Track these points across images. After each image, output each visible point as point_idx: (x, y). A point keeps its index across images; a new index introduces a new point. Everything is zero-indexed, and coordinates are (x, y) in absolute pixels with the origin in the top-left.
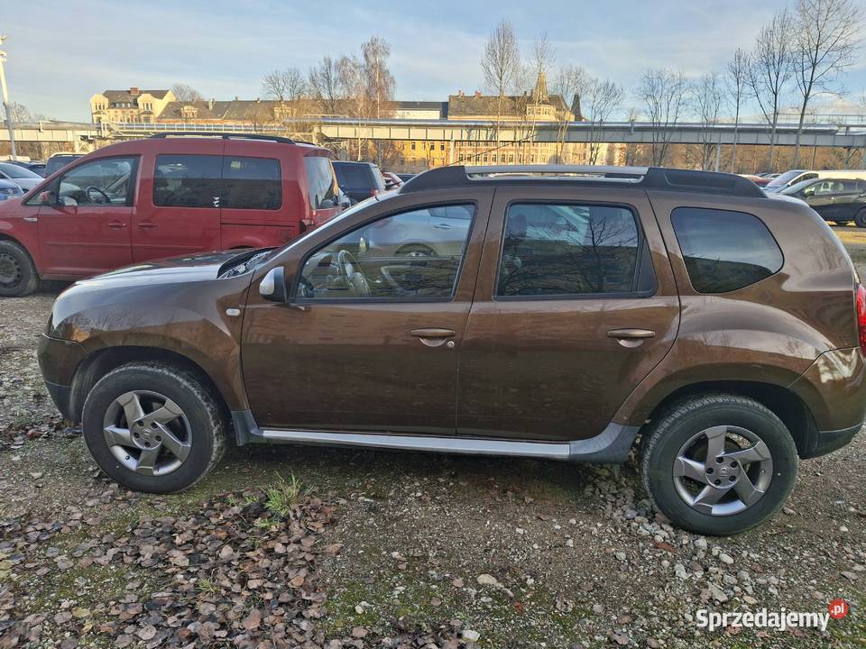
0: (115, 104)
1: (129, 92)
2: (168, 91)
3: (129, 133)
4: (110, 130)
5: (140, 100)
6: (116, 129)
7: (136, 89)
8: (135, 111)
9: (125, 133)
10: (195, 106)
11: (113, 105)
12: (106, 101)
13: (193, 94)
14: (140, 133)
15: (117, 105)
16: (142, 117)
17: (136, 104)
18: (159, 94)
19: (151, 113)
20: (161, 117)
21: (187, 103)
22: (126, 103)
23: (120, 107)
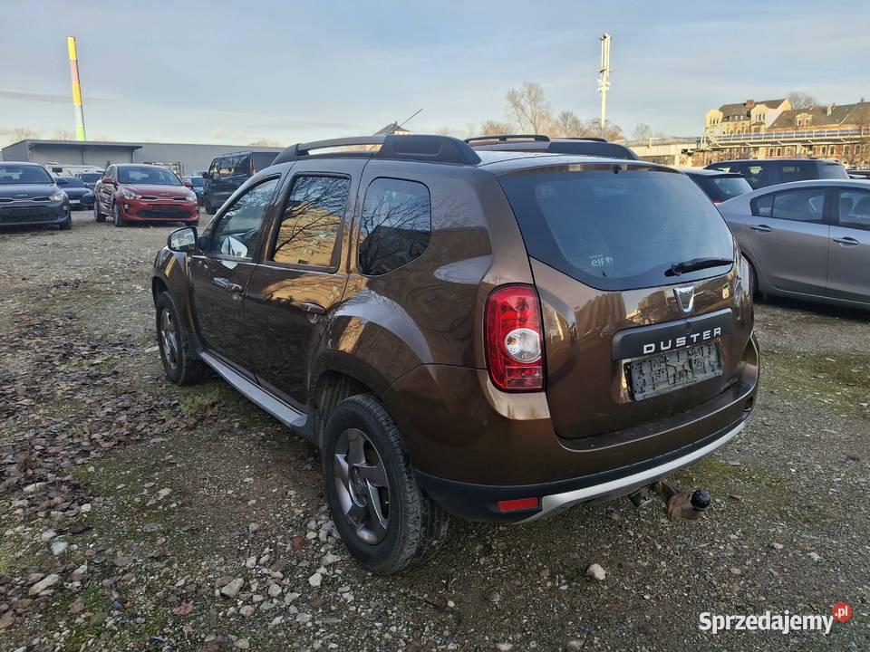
0: (728, 117)
1: (745, 104)
2: (784, 100)
3: (726, 144)
4: (709, 142)
5: (753, 113)
6: (714, 141)
7: (751, 102)
8: (747, 123)
9: (722, 145)
10: (809, 113)
11: (726, 118)
12: (721, 115)
13: (809, 100)
14: (736, 144)
15: (731, 118)
16: (753, 128)
17: (749, 115)
18: (773, 104)
19: (762, 123)
20: (772, 127)
21: (800, 111)
22: (739, 116)
23: (733, 120)
